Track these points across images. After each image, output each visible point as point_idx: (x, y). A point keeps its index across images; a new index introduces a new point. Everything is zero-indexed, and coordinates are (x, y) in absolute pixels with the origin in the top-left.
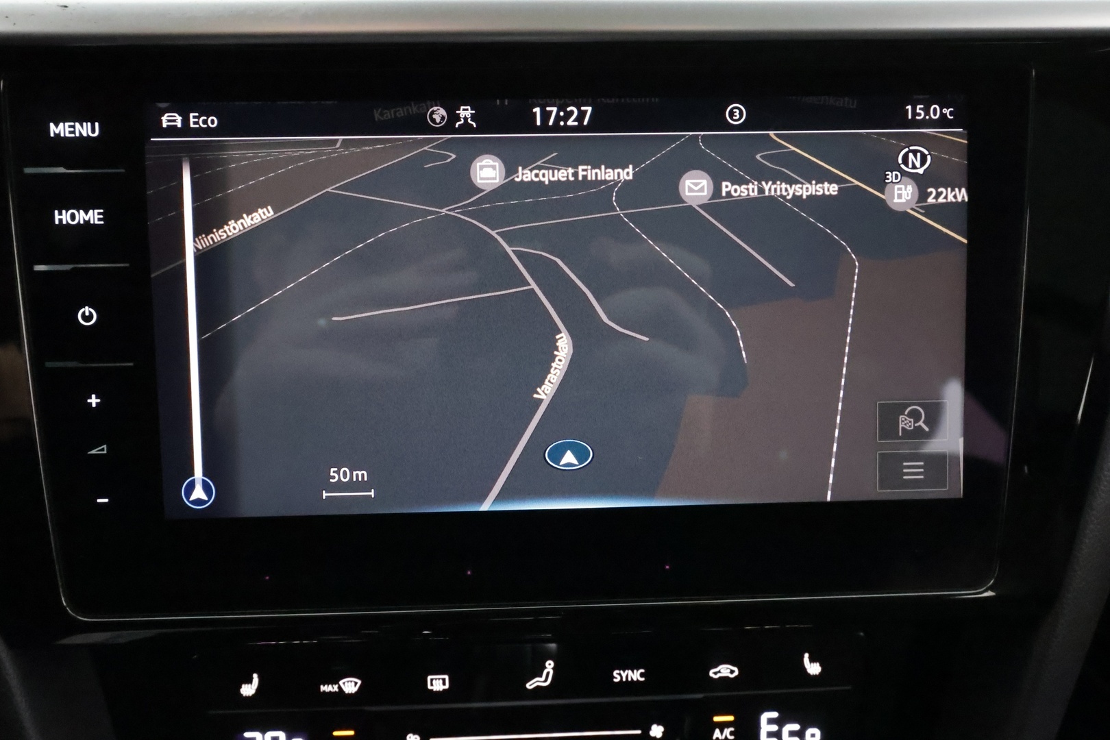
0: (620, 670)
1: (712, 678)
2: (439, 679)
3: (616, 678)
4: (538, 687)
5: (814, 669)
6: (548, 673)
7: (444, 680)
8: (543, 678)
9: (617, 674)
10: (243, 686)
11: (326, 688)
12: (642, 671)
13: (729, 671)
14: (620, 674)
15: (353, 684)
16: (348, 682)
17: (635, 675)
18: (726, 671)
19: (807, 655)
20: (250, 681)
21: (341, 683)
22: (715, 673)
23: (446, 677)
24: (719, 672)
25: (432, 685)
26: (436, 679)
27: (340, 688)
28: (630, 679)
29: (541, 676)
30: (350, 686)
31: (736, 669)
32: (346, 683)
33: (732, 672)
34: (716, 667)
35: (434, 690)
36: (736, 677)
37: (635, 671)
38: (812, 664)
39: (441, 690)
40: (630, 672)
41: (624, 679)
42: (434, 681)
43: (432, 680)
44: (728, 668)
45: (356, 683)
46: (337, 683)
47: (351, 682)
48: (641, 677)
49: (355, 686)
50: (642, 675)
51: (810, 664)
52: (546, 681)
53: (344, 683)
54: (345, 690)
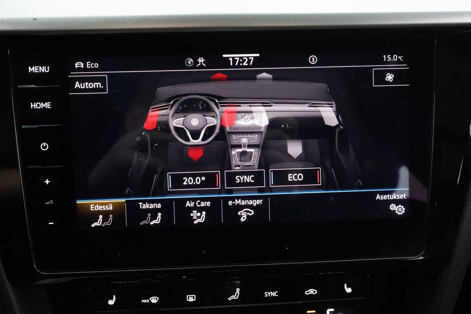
1: (306, 295)
3: (266, 295)
5: (349, 290)
6: (237, 293)
8: (235, 296)
9: (266, 293)
10: (109, 300)
12: (277, 292)
13: (313, 291)
14: (267, 294)
15: (155, 299)
16: (153, 298)
17: (274, 294)
18: (311, 291)
19: (346, 285)
20: (112, 299)
21: (150, 299)
22: (307, 293)
23: (195, 296)
24: (309, 292)
25: (189, 299)
26: (190, 297)
27: (150, 301)
28: (272, 296)
29: (234, 295)
30: (154, 300)
31: (316, 291)
32: (153, 299)
33: (314, 292)
34: (308, 290)
35: (190, 301)
36: (316, 294)
37: (274, 292)
39: (192, 301)
40: (272, 293)
41: (269, 296)
43: (188, 297)
44: (313, 290)
45: (157, 299)
46: (149, 299)
47: (155, 298)
48: (276, 295)
49: (156, 300)
50: (276, 294)
51: (347, 288)
52: (236, 297)
53: (152, 299)
54: (152, 302)
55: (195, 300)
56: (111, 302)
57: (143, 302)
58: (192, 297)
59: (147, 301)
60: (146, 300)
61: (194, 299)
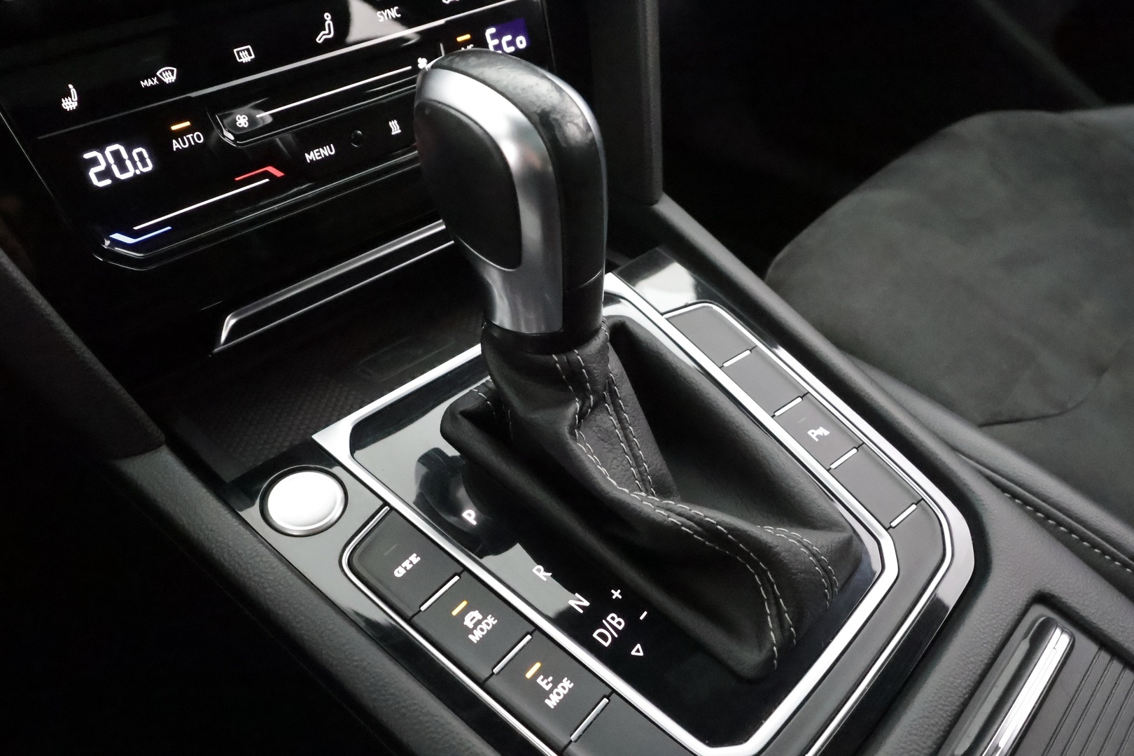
0: (380, 10)
1: (445, 4)
2: (244, 50)
3: (380, 19)
4: (326, 39)
6: (329, 25)
7: (248, 50)
8: (327, 32)
10: (63, 100)
11: (146, 83)
12: (396, 8)
14: (382, 14)
15: (170, 73)
16: (164, 71)
17: (393, 12)
20: (68, 94)
21: (158, 74)
23: (248, 47)
25: (240, 58)
26: (241, 51)
27: (159, 79)
28: (390, 16)
29: (324, 29)
30: (168, 76)
32: (163, 74)
37: (392, 9)
39: (250, 59)
40: (388, 10)
41: (386, 17)
42: (241, 54)
43: (238, 52)
45: (172, 71)
46: (155, 75)
47: (167, 70)
48: (398, 14)
49: (173, 75)
50: (398, 12)
52: (330, 33)
53: (161, 74)
54: (165, 80)
55: (253, 57)
56: (70, 104)
57: (146, 86)
58: (246, 52)
59: (153, 81)
60: (149, 80)
61: (250, 55)
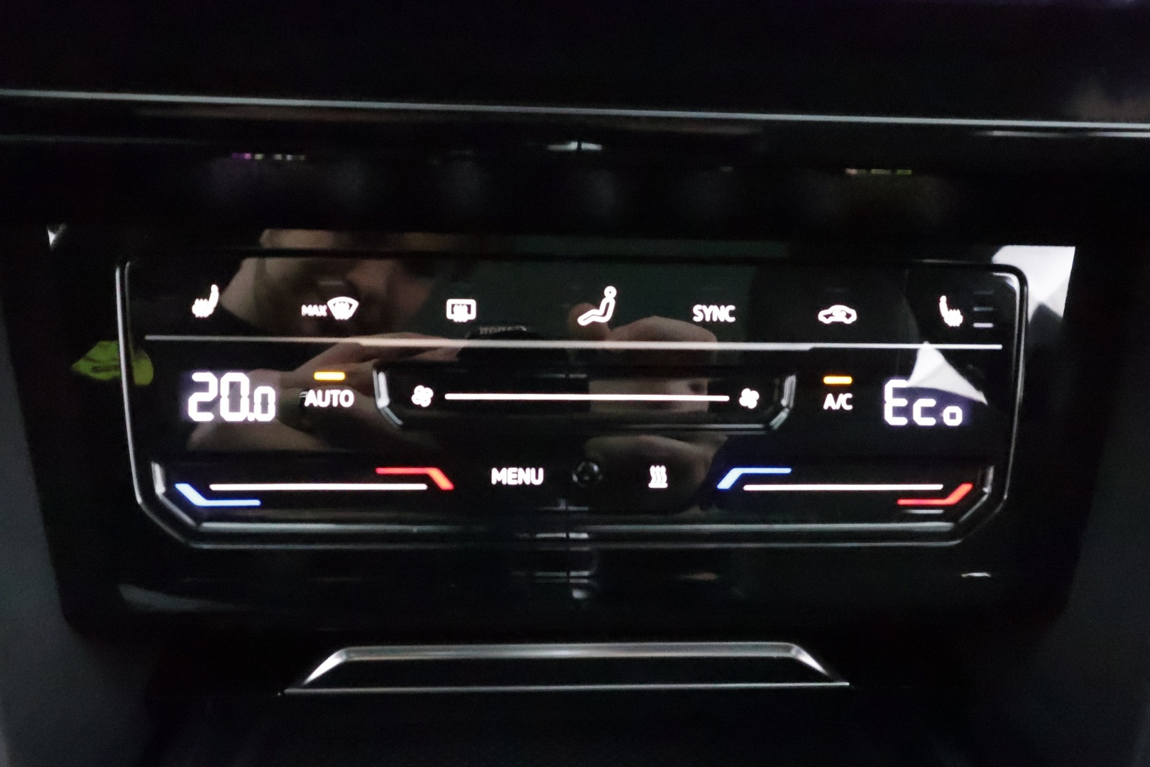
0: (702, 304)
1: (822, 323)
2: (462, 305)
6: (608, 305)
7: (469, 307)
10: (197, 301)
11: (309, 310)
12: (732, 308)
13: (844, 314)
15: (346, 305)
16: (339, 302)
18: (840, 313)
19: (943, 299)
20: (206, 295)
21: (330, 303)
22: (827, 316)
23: (473, 303)
24: (831, 315)
25: (453, 312)
26: (458, 305)
27: (328, 311)
29: (597, 306)
30: (343, 308)
31: (853, 313)
32: (337, 304)
33: (848, 316)
35: (456, 320)
36: (854, 322)
38: (951, 310)
39: (465, 320)
42: (455, 308)
43: (453, 306)
44: (842, 311)
45: (351, 305)
47: (344, 302)
49: (350, 309)
50: (732, 314)
51: (949, 310)
52: (605, 314)
53: (333, 304)
54: (336, 313)
